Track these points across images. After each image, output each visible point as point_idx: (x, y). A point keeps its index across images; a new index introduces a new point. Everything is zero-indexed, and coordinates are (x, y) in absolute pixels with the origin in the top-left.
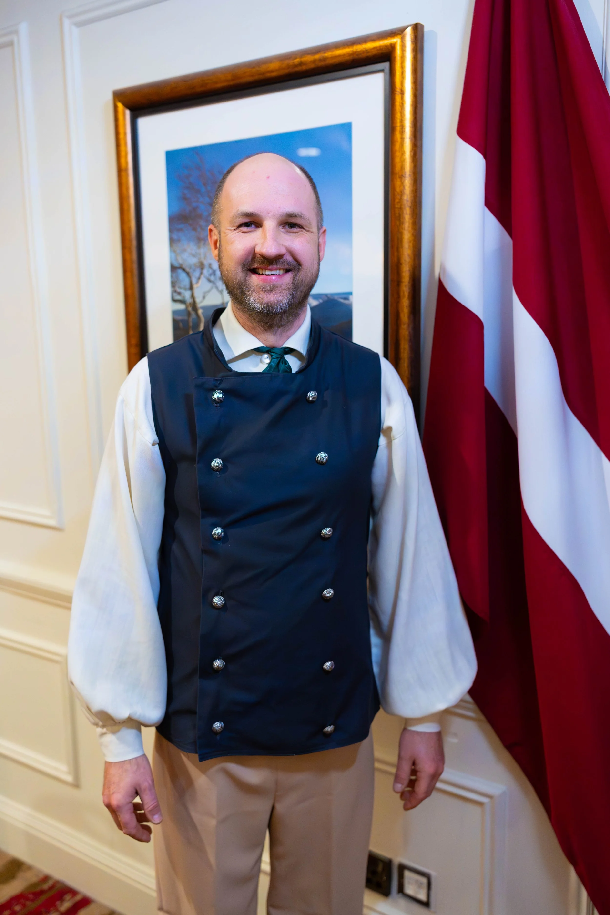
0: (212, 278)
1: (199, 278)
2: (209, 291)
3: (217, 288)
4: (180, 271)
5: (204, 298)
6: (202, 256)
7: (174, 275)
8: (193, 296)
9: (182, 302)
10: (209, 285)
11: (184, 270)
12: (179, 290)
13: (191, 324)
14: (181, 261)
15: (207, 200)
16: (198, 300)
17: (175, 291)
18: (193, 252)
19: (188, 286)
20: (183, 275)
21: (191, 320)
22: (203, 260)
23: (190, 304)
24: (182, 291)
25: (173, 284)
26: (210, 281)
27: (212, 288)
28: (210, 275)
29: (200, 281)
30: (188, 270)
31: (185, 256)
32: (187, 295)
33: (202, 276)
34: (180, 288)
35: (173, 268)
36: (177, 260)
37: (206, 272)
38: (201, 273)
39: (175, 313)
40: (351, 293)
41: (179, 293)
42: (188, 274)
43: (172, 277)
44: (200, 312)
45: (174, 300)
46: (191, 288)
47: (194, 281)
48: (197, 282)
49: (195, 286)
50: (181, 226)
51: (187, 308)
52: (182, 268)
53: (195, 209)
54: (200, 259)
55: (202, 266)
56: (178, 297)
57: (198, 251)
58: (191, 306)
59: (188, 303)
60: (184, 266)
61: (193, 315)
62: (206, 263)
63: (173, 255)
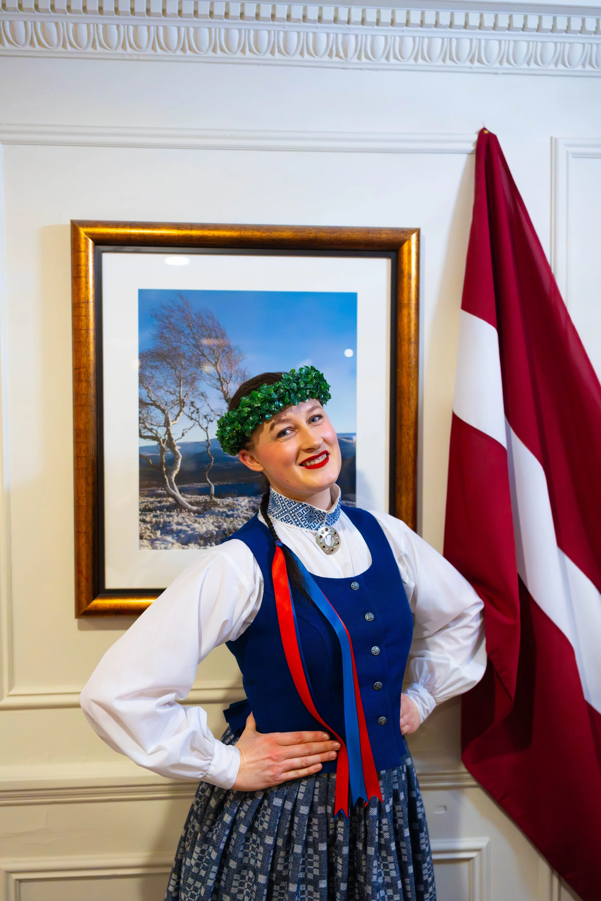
0: (195, 416)
1: (178, 415)
2: (190, 429)
3: (201, 426)
4: (153, 407)
5: (183, 435)
6: (182, 395)
7: (144, 411)
8: (168, 432)
9: (155, 438)
10: (191, 423)
11: (158, 407)
12: (149, 426)
13: (164, 461)
14: (154, 398)
15: (192, 341)
16: (174, 437)
17: (145, 427)
18: (172, 390)
19: (163, 423)
20: (156, 413)
21: (164, 456)
22: (182, 398)
23: (164, 440)
24: (155, 428)
25: (142, 421)
26: (192, 419)
27: (193, 426)
28: (192, 413)
29: (179, 418)
30: (162, 407)
31: (161, 393)
32: (161, 432)
33: (181, 414)
34: (151, 424)
35: (142, 404)
36: (149, 397)
37: (186, 409)
38: (180, 411)
39: (141, 449)
40: (355, 434)
41: (151, 430)
42: (163, 411)
43: (140, 412)
44: (177, 448)
45: (141, 436)
46: (167, 424)
47: (171, 418)
48: (175, 419)
49: (171, 423)
50: (158, 364)
51: (160, 444)
52: (154, 404)
53: (175, 349)
54: (180, 397)
55: (182, 403)
56: (150, 434)
57: (178, 389)
58: (165, 443)
59: (161, 440)
60: (158, 403)
61: (168, 452)
62: (187, 401)
63: (145, 392)
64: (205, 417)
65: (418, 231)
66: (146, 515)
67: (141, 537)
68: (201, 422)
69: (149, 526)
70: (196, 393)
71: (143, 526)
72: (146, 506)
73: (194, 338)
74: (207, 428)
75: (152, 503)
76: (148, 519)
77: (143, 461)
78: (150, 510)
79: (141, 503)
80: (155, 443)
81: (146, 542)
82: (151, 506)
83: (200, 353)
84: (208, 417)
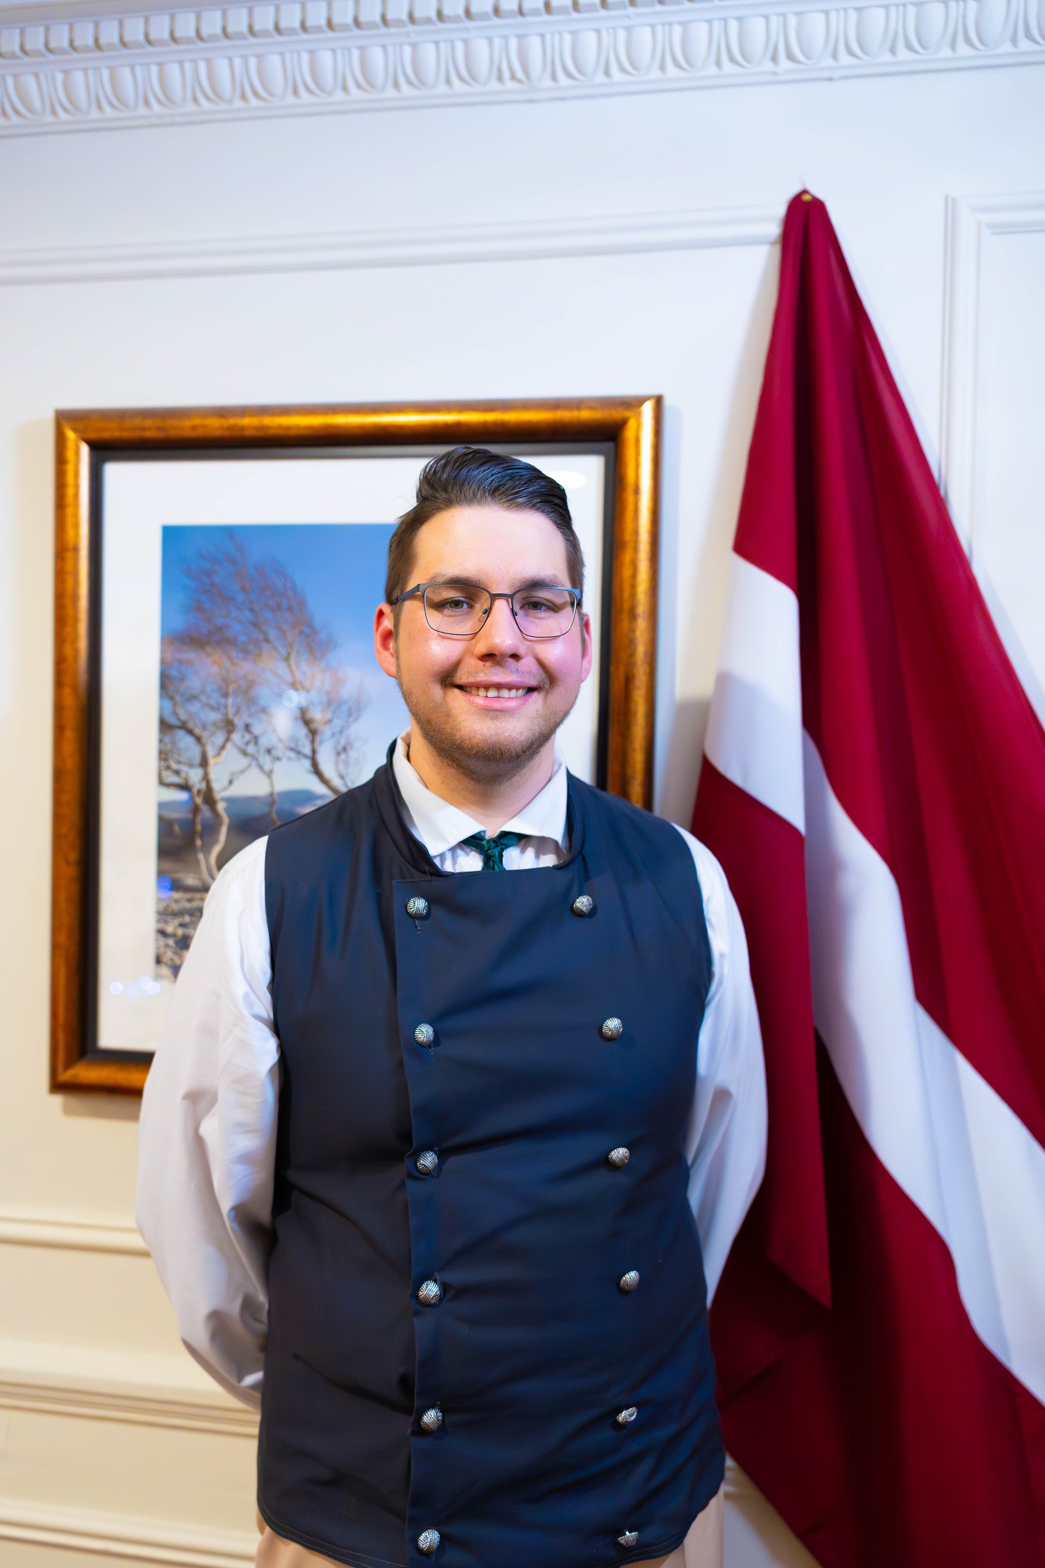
0: (251, 749)
1: (223, 747)
2: (242, 772)
3: (261, 767)
4: (181, 733)
5: (231, 782)
6: (231, 711)
7: (167, 739)
8: (206, 778)
9: (185, 787)
10: (243, 762)
11: (190, 732)
12: (174, 766)
13: (199, 828)
14: (183, 716)
15: (248, 615)
16: (216, 786)
17: (168, 768)
18: (213, 702)
19: (197, 760)
20: (185, 741)
21: (199, 819)
22: (231, 716)
23: (199, 792)
24: (184, 768)
25: (164, 756)
26: (245, 753)
27: (249, 767)
28: (247, 743)
29: (224, 753)
30: (197, 731)
31: (195, 707)
32: (195, 776)
33: (229, 745)
34: (179, 762)
35: (165, 726)
36: (175, 714)
37: (236, 737)
38: (228, 739)
39: (162, 806)
41: (177, 773)
42: (198, 739)
43: (161, 741)
44: (221, 807)
45: (162, 783)
46: (204, 763)
47: (211, 752)
48: (219, 754)
49: (211, 761)
51: (192, 798)
52: (184, 727)
53: (220, 629)
54: (227, 715)
55: (229, 726)
56: (175, 779)
57: (223, 701)
58: (202, 796)
59: (195, 790)
60: (191, 725)
61: (206, 811)
62: (239, 722)
63: (168, 704)
64: (269, 751)
65: (659, 401)
66: (166, 922)
67: (158, 961)
68: (261, 760)
69: (171, 942)
70: (253, 709)
71: (162, 941)
72: (168, 906)
73: (252, 610)
74: (271, 771)
75: (177, 901)
76: (170, 929)
77: (165, 826)
78: (175, 914)
79: (159, 900)
80: (183, 796)
81: (165, 971)
82: (175, 907)
83: (261, 637)
84: (273, 752)
